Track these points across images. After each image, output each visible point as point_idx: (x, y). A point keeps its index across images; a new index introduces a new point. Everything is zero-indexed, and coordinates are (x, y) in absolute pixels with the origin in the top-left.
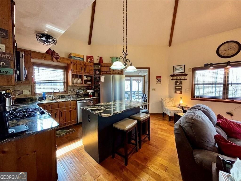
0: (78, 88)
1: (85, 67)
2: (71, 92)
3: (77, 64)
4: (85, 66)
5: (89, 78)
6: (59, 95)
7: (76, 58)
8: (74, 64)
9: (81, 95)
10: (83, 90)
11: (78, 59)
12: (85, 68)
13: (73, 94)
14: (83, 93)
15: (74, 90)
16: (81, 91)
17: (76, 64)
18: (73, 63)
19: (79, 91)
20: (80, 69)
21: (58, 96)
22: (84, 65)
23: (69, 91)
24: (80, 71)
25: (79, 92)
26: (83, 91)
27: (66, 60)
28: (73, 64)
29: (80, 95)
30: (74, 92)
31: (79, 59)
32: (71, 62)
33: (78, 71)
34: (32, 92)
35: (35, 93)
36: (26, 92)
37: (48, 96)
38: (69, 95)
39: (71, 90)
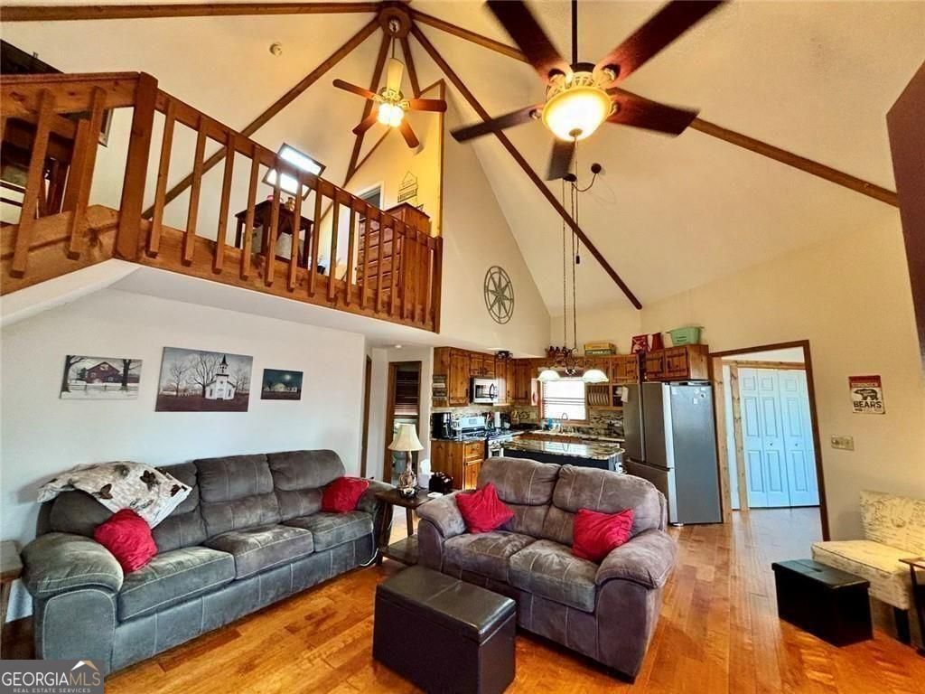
0: (612, 415)
1: (616, 367)
2: (597, 422)
4: (614, 365)
6: (573, 425)
7: (594, 353)
9: (618, 431)
12: (614, 370)
13: (600, 426)
15: (603, 419)
16: (618, 423)
19: (613, 422)
21: (571, 428)
22: (613, 362)
23: (594, 420)
25: (614, 424)
29: (615, 432)
30: (603, 423)
31: (601, 353)
34: (539, 416)
35: (543, 418)
36: (533, 416)
37: (554, 425)
38: (591, 428)
39: (595, 418)
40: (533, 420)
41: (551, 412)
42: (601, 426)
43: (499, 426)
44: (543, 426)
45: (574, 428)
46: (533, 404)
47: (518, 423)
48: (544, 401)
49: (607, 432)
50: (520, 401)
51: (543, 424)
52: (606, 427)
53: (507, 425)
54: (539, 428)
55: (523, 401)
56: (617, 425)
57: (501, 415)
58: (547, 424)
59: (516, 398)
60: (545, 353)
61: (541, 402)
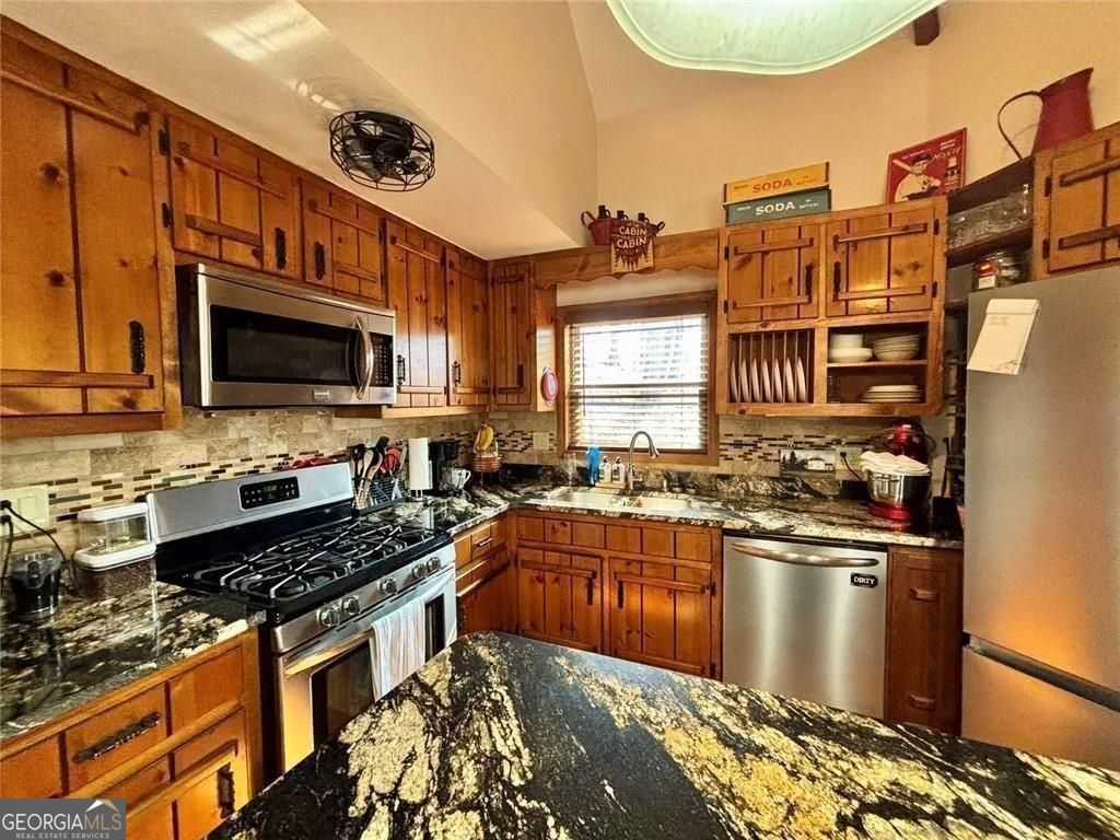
0: (799, 433)
1: (838, 257)
2: (744, 457)
3: (765, 253)
4: (842, 248)
5: (894, 351)
6: (662, 466)
7: (759, 210)
8: (747, 259)
9: (817, 486)
10: (839, 449)
11: (779, 207)
12: (837, 265)
13: (753, 469)
14: (839, 477)
15: (764, 445)
16: (817, 459)
17: (757, 258)
18: (736, 253)
19: (800, 455)
20: (791, 280)
21: (658, 476)
22: (836, 238)
23: (732, 452)
24: (786, 301)
25: (804, 462)
26: (843, 455)
27: (691, 247)
28: (735, 260)
29: (807, 488)
30: (765, 457)
31: (790, 205)
32: (722, 254)
33: (773, 307)
34: (560, 442)
35: (572, 448)
36: (542, 442)
37: (606, 469)
38: (724, 477)
39: (738, 445)
40: (541, 455)
41: (597, 427)
42: (756, 472)
43: (427, 485)
44: (571, 472)
45: (667, 476)
46: (542, 406)
47: (496, 465)
48: (574, 397)
49: (779, 488)
50: (502, 398)
51: (572, 465)
52: (774, 470)
53: (459, 477)
54: (558, 479)
55: (512, 399)
56: (814, 466)
57: (434, 450)
58: (583, 464)
59: (486, 390)
60: (581, 231)
61: (568, 402)
